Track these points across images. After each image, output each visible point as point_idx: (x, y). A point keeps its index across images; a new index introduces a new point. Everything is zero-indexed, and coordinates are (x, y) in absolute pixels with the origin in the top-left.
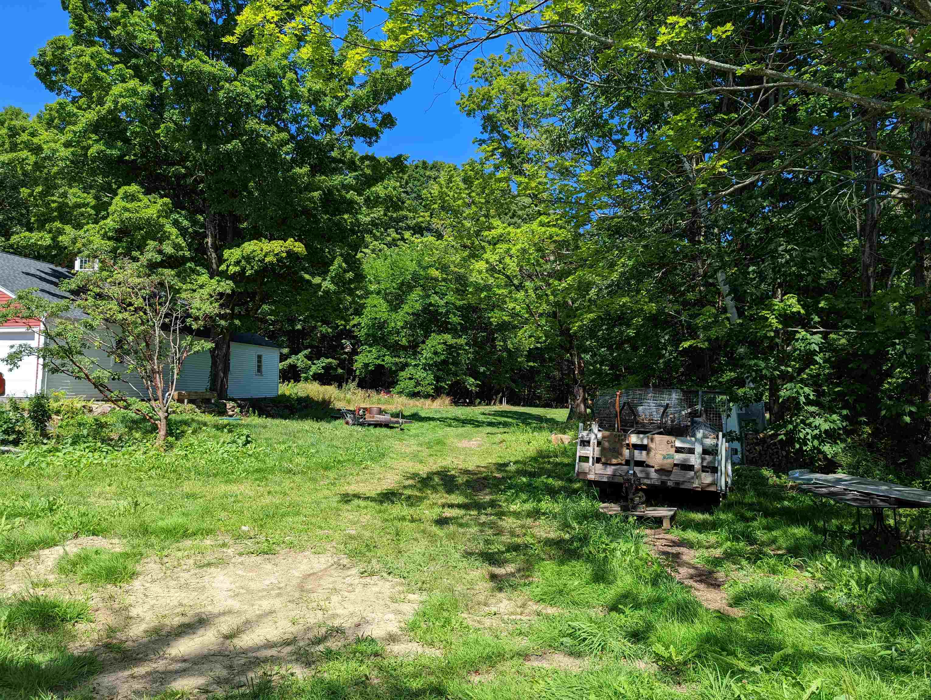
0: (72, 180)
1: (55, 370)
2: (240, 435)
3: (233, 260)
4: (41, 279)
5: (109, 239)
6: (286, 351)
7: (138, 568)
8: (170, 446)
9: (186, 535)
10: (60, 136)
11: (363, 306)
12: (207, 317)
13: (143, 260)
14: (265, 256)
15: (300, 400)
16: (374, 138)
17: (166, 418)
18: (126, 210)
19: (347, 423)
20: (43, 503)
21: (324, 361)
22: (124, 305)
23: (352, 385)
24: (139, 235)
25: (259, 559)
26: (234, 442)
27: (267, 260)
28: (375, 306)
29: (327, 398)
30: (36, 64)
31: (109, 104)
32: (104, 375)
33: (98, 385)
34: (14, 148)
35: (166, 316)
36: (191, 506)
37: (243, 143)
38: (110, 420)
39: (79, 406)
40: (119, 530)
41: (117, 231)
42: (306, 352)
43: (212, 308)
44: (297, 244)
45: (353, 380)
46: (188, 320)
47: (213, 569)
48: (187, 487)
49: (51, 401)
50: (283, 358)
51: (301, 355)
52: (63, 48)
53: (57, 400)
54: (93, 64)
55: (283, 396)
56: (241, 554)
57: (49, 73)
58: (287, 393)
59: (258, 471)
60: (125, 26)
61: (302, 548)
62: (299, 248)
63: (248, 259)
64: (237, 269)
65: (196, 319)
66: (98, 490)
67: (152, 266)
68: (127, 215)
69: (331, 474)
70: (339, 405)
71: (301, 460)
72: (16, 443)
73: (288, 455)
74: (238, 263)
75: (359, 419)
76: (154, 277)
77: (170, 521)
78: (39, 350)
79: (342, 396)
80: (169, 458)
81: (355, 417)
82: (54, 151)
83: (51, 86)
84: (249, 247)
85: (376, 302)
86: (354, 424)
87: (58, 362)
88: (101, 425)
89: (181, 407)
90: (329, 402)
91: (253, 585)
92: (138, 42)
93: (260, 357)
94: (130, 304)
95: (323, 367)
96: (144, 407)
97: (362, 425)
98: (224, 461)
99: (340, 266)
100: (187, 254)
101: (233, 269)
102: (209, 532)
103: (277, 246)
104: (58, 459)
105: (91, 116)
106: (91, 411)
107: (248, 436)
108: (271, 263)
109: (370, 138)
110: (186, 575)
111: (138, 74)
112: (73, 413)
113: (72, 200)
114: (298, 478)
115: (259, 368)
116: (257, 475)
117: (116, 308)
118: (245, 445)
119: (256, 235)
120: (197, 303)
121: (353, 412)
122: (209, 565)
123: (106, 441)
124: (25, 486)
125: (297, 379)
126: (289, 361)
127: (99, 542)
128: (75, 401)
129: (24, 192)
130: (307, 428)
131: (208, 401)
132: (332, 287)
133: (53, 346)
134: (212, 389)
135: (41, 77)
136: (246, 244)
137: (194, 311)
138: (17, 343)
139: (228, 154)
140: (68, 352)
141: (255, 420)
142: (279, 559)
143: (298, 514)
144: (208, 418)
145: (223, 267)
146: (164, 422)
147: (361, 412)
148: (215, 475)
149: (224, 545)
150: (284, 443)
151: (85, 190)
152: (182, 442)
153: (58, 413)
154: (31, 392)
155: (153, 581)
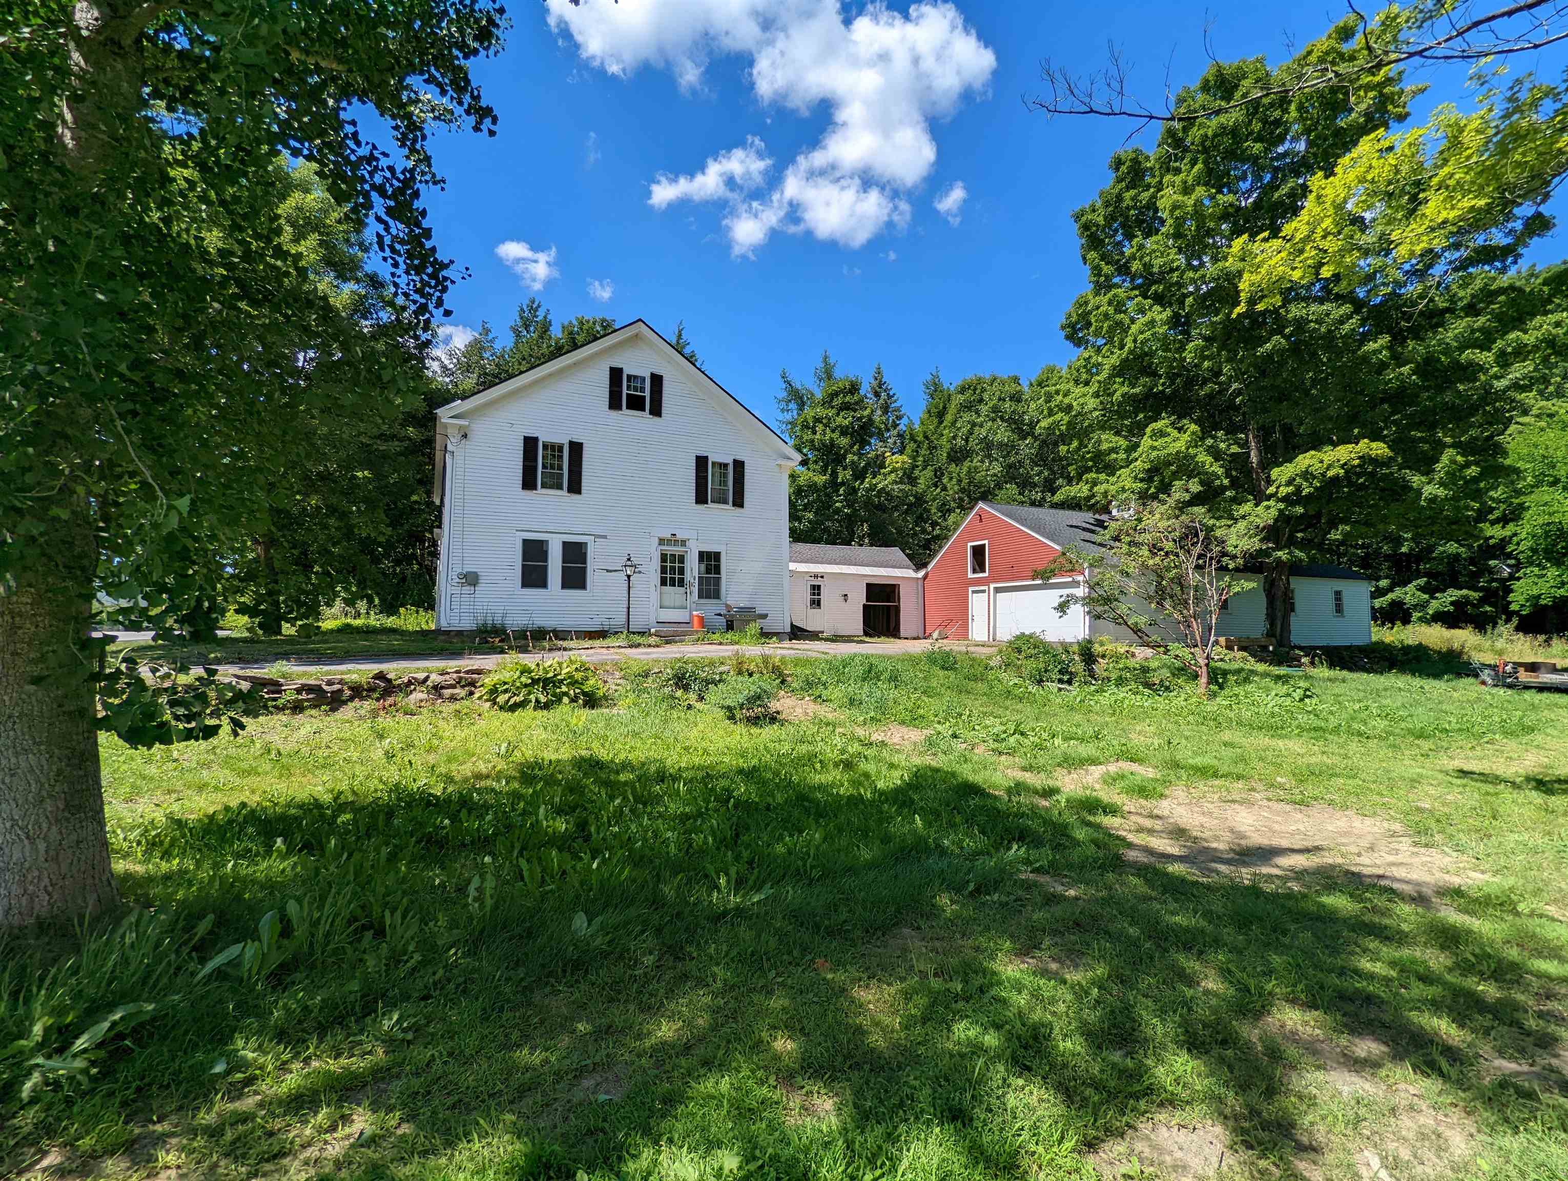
0: (1103, 427)
1: (1098, 617)
2: (1296, 688)
3: (1284, 480)
4: (1084, 529)
5: (1142, 480)
6: (1384, 583)
7: (1167, 792)
8: (1214, 695)
9: (1215, 775)
10: (1087, 389)
11: (1522, 507)
12: (1245, 554)
13: (1171, 501)
14: (1328, 469)
15: (1406, 650)
16: (1510, 260)
17: (1207, 665)
18: (1154, 448)
19: (1484, 683)
20: (1090, 732)
21: (1454, 594)
22: (1155, 549)
23: (1505, 629)
24: (1167, 473)
25: (1288, 808)
26: (1289, 695)
27: (1330, 474)
28: (1546, 504)
29: (1456, 646)
30: (1063, 328)
31: (1129, 345)
32: (1142, 621)
33: (1136, 630)
34: (1051, 413)
35: (1199, 558)
36: (1227, 753)
37: (1287, 338)
38: (1154, 664)
39: (1122, 651)
40: (1154, 761)
41: (1149, 471)
42: (1422, 581)
43: (1253, 544)
44: (1374, 445)
45: (1508, 621)
46: (1225, 559)
47: (1236, 806)
48: (1227, 736)
49: (1096, 646)
50: (1379, 593)
51: (1410, 588)
52: (1086, 303)
53: (1102, 644)
54: (1111, 310)
55: (1380, 643)
56: (1269, 800)
57: (1075, 331)
58: (1387, 640)
59: (1315, 729)
60: (1141, 259)
61: (1345, 807)
62: (1379, 449)
63: (1306, 475)
64: (1291, 489)
65: (1234, 557)
66: (1138, 728)
67: (1183, 506)
68: (1155, 453)
69: (1426, 745)
70: (1478, 658)
71: (1382, 724)
72: (1069, 682)
73: (1363, 715)
74: (1290, 482)
75: (1504, 678)
76: (1183, 517)
77: (1198, 761)
78: (1084, 599)
79: (1487, 644)
80: (1211, 707)
81: (1497, 674)
82: (1082, 405)
83: (1079, 342)
84: (1306, 460)
85: (1547, 498)
86: (1496, 686)
87: (1099, 609)
88: (1145, 670)
89: (1231, 655)
90: (1461, 653)
91: (1276, 827)
92: (1155, 270)
93: (1338, 594)
94: (1161, 549)
95: (1452, 603)
96: (1185, 653)
97: (1510, 686)
98: (1273, 715)
99: (1453, 462)
100: (1226, 482)
101: (1284, 491)
102: (1239, 777)
103: (1345, 453)
104: (1106, 699)
105: (1114, 360)
106: (1133, 655)
107: (1308, 690)
108: (1336, 478)
109: (1503, 261)
110: (1210, 806)
111: (1159, 299)
112: (1117, 657)
113: (1105, 446)
114: (1373, 743)
115: (1339, 609)
116: (1313, 734)
117: (1147, 553)
118: (1301, 700)
119: (1316, 443)
120: (1232, 540)
121: (1493, 667)
122: (1233, 801)
123: (1147, 685)
124: (1078, 717)
125: (1406, 621)
126: (1390, 596)
127: (1135, 767)
128: (1119, 645)
129: (1063, 449)
130: (1400, 684)
131: (1265, 648)
132: (1441, 492)
133: (1094, 595)
134: (1270, 634)
135: (1069, 337)
136: (1301, 457)
137: (1230, 549)
138: (1065, 592)
139: (1269, 356)
140: (1107, 600)
141: (1323, 672)
142: (1313, 812)
143: (1354, 777)
144: (1261, 667)
145: (1272, 490)
146: (1204, 669)
147: (1509, 668)
148: (1261, 728)
149: (1253, 789)
150: (1360, 701)
151: (1118, 433)
152: (1226, 692)
153: (1103, 656)
154: (1080, 637)
155: (1179, 804)
